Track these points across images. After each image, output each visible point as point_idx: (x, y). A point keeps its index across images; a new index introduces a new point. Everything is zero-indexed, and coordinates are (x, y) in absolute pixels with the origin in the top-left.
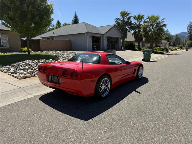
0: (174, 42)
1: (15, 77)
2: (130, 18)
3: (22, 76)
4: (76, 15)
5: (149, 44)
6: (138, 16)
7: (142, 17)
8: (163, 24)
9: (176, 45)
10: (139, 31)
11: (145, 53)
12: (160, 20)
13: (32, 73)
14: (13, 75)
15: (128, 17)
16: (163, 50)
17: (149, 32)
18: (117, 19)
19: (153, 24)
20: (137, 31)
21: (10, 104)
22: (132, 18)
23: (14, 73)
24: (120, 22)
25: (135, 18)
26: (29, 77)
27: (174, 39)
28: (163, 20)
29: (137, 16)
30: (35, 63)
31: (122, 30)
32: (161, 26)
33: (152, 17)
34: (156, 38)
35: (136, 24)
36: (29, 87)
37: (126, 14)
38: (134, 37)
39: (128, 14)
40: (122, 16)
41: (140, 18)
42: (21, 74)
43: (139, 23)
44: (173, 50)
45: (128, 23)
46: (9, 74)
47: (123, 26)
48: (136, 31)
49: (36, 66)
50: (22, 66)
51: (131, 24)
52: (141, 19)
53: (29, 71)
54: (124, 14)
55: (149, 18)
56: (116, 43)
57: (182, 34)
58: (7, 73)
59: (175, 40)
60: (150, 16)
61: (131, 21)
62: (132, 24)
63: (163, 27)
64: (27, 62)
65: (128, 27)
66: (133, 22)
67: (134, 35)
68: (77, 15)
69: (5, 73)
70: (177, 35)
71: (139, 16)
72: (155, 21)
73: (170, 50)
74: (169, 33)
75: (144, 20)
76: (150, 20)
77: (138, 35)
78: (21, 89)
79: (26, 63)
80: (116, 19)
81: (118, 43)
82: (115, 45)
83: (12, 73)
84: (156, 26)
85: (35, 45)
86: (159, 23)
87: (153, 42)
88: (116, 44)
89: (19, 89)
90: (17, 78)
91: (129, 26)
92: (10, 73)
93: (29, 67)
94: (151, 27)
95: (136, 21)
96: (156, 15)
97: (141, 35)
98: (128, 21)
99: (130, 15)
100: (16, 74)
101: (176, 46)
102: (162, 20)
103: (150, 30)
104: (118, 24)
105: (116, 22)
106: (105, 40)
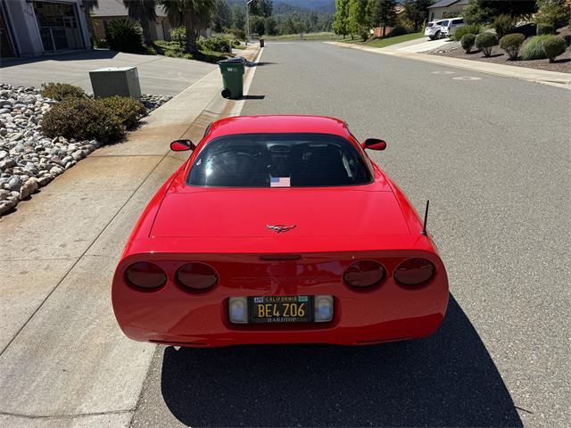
0: (217, 19)
9: (223, 28)
11: (230, 69)
34: (203, 10)
56: (68, 25)
81: (75, 24)
82: (64, 33)
88: (68, 30)
106: (26, 14)
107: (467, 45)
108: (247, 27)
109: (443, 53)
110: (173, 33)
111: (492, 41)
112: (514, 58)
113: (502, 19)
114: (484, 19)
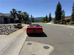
5: (25, 21)
38: (19, 19)
54: (14, 10)
63: (28, 16)
66: (18, 13)
71: (20, 11)
96: (26, 12)
105: (10, 12)
107: (55, 23)
108: (31, 21)
109: (52, 24)
110: (23, 21)
111: (57, 22)
112: (59, 24)
113: (58, 20)
114: (56, 20)
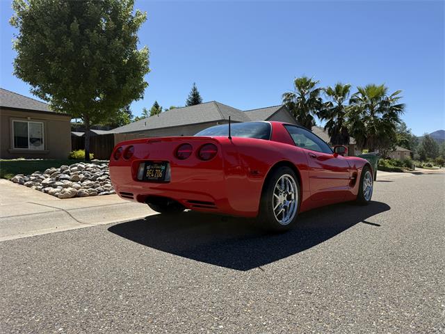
0: (423, 152)
1: (52, 194)
2: (317, 91)
3: (68, 190)
4: (195, 89)
5: (366, 151)
6: (336, 88)
7: (346, 89)
8: (396, 104)
9: (428, 159)
10: (340, 120)
12: (388, 95)
13: (93, 187)
14: (46, 189)
15: (311, 90)
16: (399, 164)
17: (364, 122)
18: (289, 96)
19: (372, 103)
20: (335, 120)
21: (31, 236)
22: (321, 92)
23: (49, 185)
24: (294, 100)
25: (329, 92)
26: (84, 196)
27: (420, 145)
28: (396, 96)
29: (333, 89)
30: (102, 169)
31: (299, 118)
32: (392, 109)
33: (368, 89)
34: (382, 135)
35: (331, 104)
36: (84, 209)
37: (307, 83)
38: (330, 134)
39: (313, 84)
40: (300, 89)
41: (340, 91)
42: (67, 186)
43: (340, 104)
44: (422, 168)
45: (314, 103)
46: (37, 189)
47: (302, 109)
48: (332, 120)
49: (104, 174)
50: (69, 175)
51: (319, 105)
52: (344, 95)
53: (85, 183)
54: (302, 84)
55: (360, 91)
57: (439, 135)
58: (34, 187)
59: (422, 146)
60: (363, 86)
61: (320, 99)
62: (322, 105)
63: (396, 110)
64: (83, 166)
65: (315, 112)
66: (324, 101)
67: (327, 130)
68: (198, 90)
69: (29, 186)
70: (427, 137)
71: (338, 88)
72: (377, 98)
73: (417, 167)
74: (408, 132)
75: (350, 98)
76: (363, 95)
77: (338, 129)
78: (63, 212)
79: (80, 168)
80: (286, 94)
83: (45, 185)
84: (380, 108)
85: (103, 146)
86: (387, 103)
87: (374, 144)
89: (59, 212)
90: (57, 196)
91: (317, 109)
92: (39, 187)
93: (88, 176)
94: (368, 113)
95: (331, 99)
96: (378, 85)
97: (345, 129)
98: (312, 100)
99: (316, 87)
100: (55, 187)
101: (428, 161)
102: (394, 95)
103: (367, 118)
104: (291, 105)
105: (285, 100)
